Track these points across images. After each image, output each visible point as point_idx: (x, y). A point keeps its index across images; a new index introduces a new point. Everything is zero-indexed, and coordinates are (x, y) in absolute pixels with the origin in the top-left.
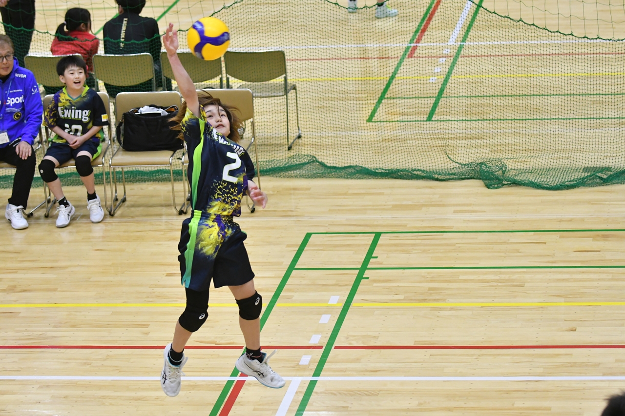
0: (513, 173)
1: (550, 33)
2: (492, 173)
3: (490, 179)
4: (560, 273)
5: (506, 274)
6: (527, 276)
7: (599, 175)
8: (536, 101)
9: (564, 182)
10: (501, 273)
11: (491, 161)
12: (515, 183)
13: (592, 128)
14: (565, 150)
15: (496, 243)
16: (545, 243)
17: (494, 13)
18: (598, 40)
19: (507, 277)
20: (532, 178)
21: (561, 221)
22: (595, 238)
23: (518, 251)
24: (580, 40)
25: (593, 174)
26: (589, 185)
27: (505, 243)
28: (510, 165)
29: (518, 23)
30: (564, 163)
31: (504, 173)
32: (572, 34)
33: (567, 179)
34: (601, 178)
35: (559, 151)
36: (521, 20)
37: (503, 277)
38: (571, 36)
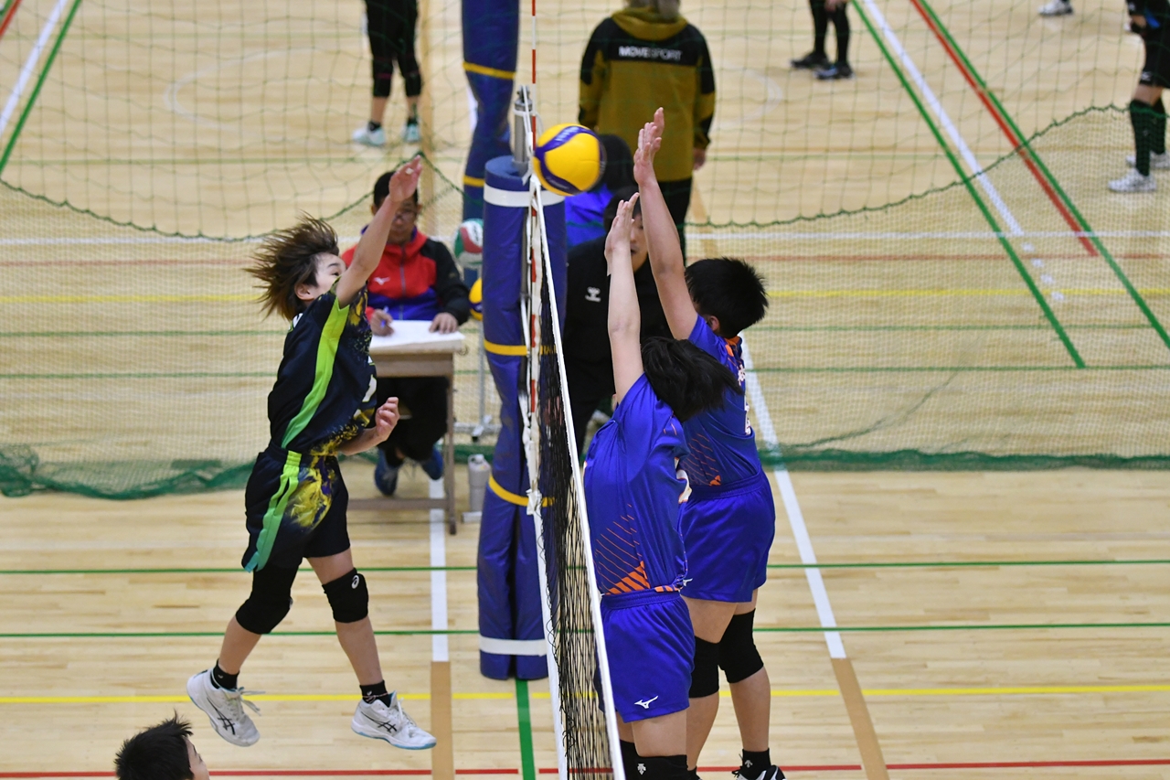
0: (50, 469)
1: (116, 227)
2: (13, 470)
3: (10, 480)
4: (130, 644)
5: (34, 648)
6: (72, 651)
7: (200, 473)
8: (92, 344)
9: (139, 486)
10: (26, 645)
11: (12, 447)
12: (53, 488)
13: (189, 391)
14: (140, 430)
15: (19, 593)
16: (103, 593)
17: (20, 189)
18: (200, 240)
19: (36, 651)
20: (82, 479)
21: (131, 553)
22: (191, 584)
23: (55, 606)
24: (169, 239)
25: (189, 473)
26: (183, 492)
27: (32, 592)
28: (45, 455)
29: (61, 209)
30: (138, 452)
31: (33, 468)
32: (154, 229)
33: (144, 480)
34: (202, 479)
35: (130, 431)
36: (66, 203)
37: (29, 651)
38: (152, 233)
